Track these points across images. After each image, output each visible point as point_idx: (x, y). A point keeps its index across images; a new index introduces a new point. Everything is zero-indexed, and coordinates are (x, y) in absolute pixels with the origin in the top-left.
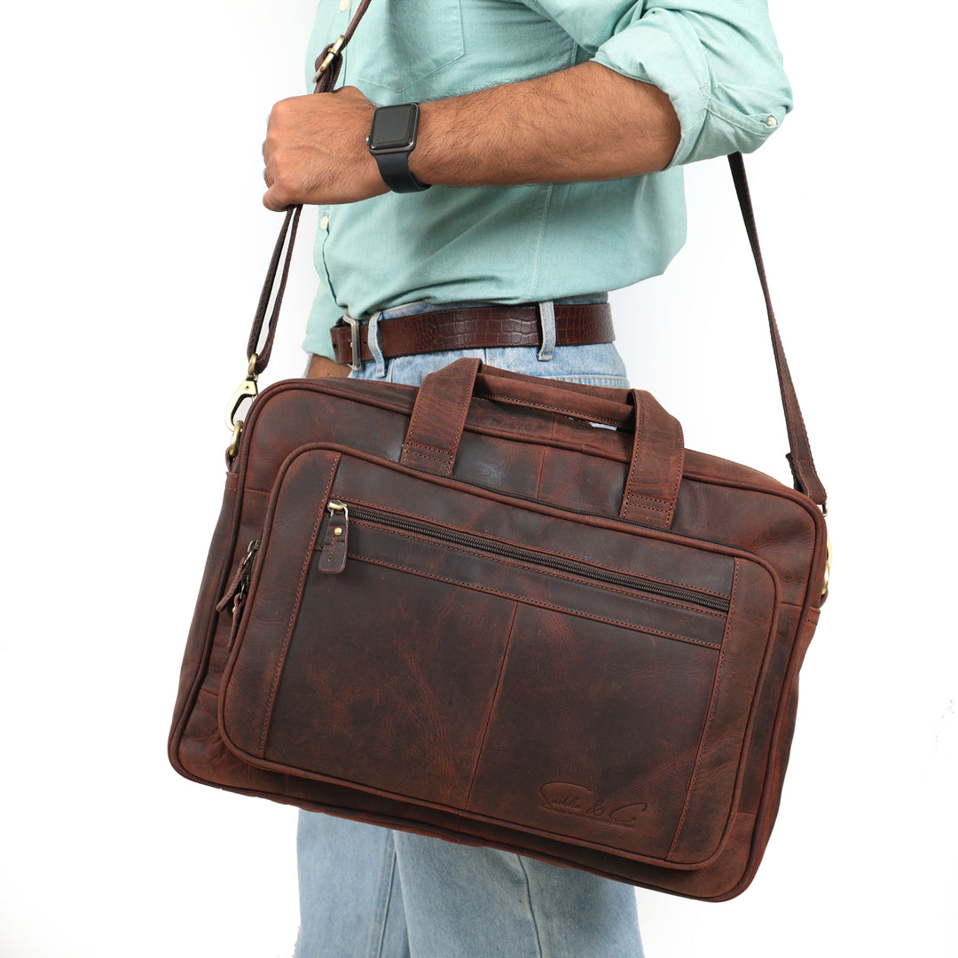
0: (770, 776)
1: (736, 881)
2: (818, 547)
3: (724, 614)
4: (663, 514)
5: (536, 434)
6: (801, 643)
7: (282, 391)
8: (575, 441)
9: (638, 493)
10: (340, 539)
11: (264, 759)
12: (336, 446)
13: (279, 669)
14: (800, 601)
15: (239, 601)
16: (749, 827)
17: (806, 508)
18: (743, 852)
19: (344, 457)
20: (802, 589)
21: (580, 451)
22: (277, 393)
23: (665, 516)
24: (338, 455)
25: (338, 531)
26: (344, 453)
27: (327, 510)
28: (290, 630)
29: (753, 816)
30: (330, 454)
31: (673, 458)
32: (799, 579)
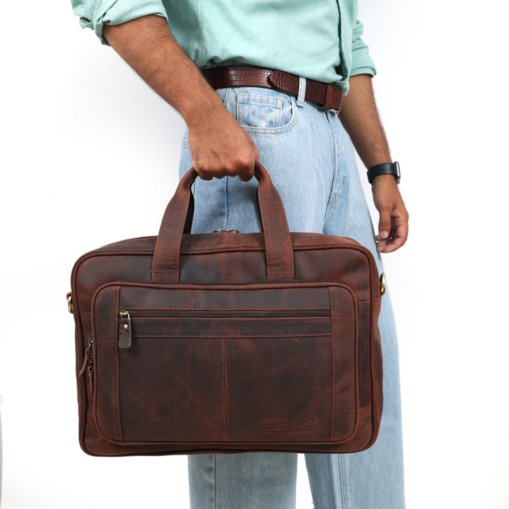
0: (374, 386)
1: (368, 440)
2: (372, 268)
3: (329, 318)
4: (289, 272)
5: (217, 247)
6: (374, 317)
7: (85, 260)
8: (237, 246)
9: (274, 265)
10: (127, 330)
11: (124, 441)
12: (116, 283)
13: (118, 399)
14: (368, 298)
15: (91, 369)
16: (369, 413)
17: (360, 251)
18: (369, 426)
19: (122, 288)
20: (368, 291)
21: (241, 251)
22: (83, 261)
23: (291, 273)
24: (118, 287)
25: (126, 326)
26: (121, 285)
27: (119, 316)
28: (118, 379)
29: (370, 408)
30: (114, 288)
31: (286, 242)
32: (365, 287)
